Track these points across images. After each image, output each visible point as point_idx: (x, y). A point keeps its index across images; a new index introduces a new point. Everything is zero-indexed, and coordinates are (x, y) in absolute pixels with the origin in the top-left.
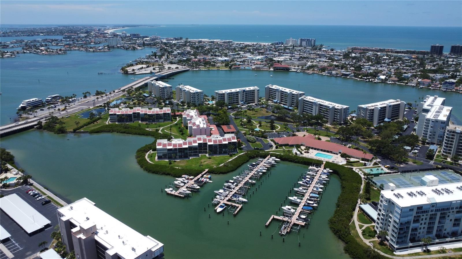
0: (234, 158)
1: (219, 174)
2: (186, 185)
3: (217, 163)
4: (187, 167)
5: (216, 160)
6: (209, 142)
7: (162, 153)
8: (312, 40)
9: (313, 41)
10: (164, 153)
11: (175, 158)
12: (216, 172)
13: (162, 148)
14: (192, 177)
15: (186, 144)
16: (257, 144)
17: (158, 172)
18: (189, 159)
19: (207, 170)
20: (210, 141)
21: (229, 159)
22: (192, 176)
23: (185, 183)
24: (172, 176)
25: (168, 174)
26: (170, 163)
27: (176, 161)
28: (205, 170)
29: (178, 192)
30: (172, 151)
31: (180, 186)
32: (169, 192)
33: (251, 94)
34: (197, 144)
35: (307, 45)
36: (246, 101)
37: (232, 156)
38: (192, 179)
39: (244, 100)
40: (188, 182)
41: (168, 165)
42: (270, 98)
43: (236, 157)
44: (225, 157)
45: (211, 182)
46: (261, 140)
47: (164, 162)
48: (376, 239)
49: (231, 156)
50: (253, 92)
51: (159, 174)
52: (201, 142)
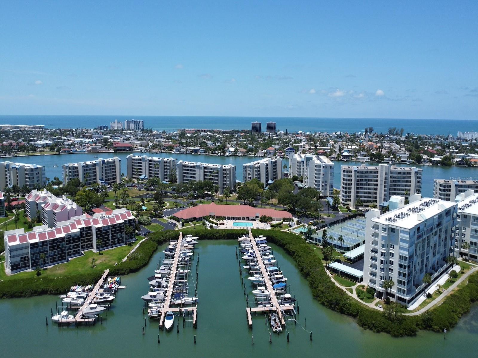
0: (136, 248)
1: (128, 273)
2: (88, 300)
3: (116, 258)
4: (70, 273)
5: (111, 255)
6: (94, 224)
7: (19, 255)
8: (139, 121)
9: (141, 122)
10: (23, 254)
11: (45, 263)
12: (123, 272)
13: (19, 245)
14: (89, 286)
15: (61, 233)
16: (153, 226)
17: (22, 293)
18: (68, 261)
19: (107, 272)
20: (96, 222)
21: (129, 250)
22: (88, 284)
23: (84, 298)
24: (51, 294)
25: (44, 292)
26: (39, 274)
27: (46, 269)
28: (104, 272)
29: (79, 314)
30: (38, 249)
31: (77, 305)
32: (64, 320)
33: (111, 168)
34: (77, 230)
35: (136, 129)
36: (106, 180)
37: (132, 246)
38: (91, 290)
39: (104, 179)
40: (87, 295)
41: (35, 276)
42: (133, 174)
43: (138, 245)
44: (122, 248)
45: (124, 287)
46: (155, 221)
47: (26, 275)
48: (378, 300)
49: (130, 245)
50: (113, 166)
51: (25, 297)
52: (83, 226)
